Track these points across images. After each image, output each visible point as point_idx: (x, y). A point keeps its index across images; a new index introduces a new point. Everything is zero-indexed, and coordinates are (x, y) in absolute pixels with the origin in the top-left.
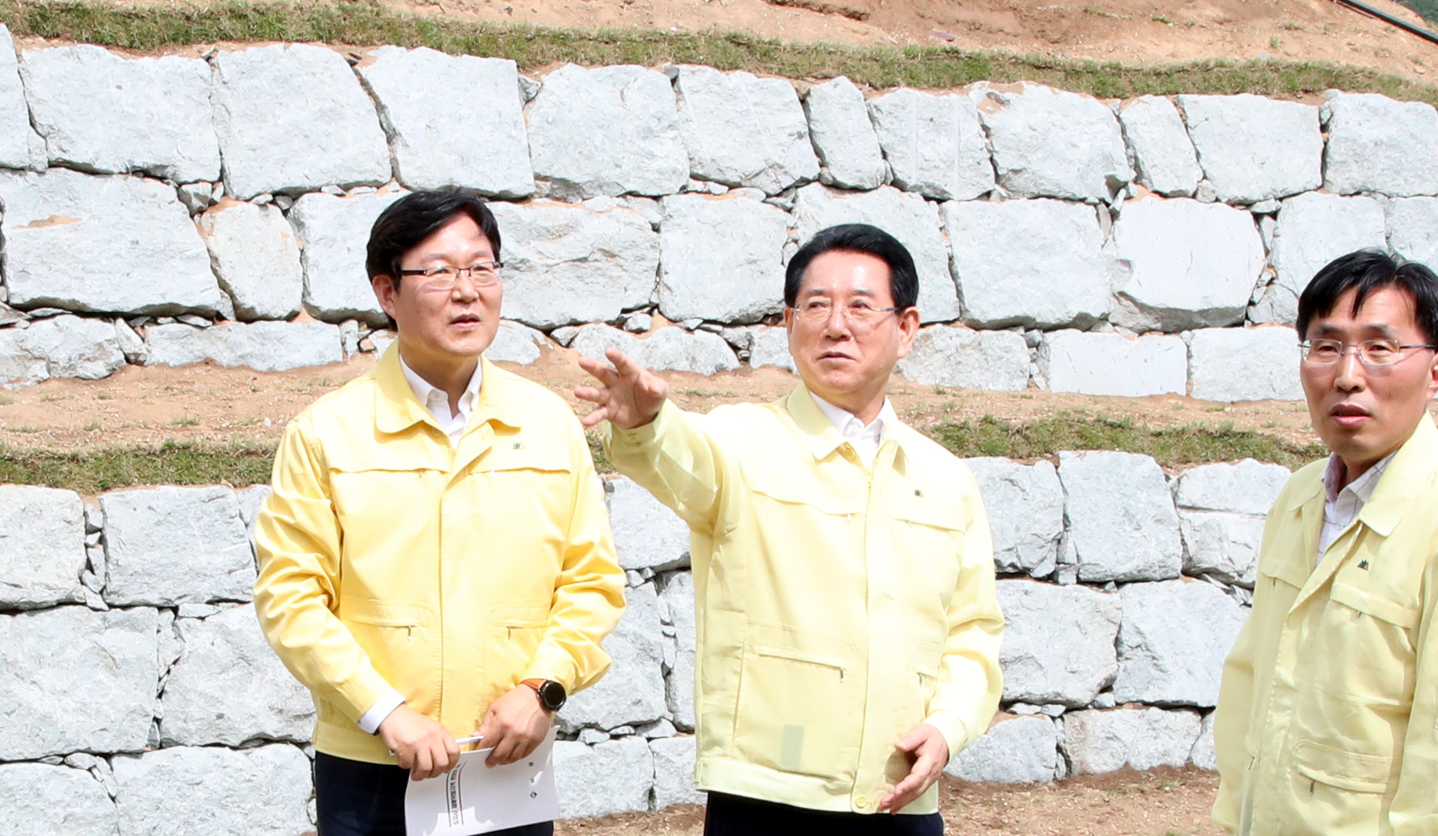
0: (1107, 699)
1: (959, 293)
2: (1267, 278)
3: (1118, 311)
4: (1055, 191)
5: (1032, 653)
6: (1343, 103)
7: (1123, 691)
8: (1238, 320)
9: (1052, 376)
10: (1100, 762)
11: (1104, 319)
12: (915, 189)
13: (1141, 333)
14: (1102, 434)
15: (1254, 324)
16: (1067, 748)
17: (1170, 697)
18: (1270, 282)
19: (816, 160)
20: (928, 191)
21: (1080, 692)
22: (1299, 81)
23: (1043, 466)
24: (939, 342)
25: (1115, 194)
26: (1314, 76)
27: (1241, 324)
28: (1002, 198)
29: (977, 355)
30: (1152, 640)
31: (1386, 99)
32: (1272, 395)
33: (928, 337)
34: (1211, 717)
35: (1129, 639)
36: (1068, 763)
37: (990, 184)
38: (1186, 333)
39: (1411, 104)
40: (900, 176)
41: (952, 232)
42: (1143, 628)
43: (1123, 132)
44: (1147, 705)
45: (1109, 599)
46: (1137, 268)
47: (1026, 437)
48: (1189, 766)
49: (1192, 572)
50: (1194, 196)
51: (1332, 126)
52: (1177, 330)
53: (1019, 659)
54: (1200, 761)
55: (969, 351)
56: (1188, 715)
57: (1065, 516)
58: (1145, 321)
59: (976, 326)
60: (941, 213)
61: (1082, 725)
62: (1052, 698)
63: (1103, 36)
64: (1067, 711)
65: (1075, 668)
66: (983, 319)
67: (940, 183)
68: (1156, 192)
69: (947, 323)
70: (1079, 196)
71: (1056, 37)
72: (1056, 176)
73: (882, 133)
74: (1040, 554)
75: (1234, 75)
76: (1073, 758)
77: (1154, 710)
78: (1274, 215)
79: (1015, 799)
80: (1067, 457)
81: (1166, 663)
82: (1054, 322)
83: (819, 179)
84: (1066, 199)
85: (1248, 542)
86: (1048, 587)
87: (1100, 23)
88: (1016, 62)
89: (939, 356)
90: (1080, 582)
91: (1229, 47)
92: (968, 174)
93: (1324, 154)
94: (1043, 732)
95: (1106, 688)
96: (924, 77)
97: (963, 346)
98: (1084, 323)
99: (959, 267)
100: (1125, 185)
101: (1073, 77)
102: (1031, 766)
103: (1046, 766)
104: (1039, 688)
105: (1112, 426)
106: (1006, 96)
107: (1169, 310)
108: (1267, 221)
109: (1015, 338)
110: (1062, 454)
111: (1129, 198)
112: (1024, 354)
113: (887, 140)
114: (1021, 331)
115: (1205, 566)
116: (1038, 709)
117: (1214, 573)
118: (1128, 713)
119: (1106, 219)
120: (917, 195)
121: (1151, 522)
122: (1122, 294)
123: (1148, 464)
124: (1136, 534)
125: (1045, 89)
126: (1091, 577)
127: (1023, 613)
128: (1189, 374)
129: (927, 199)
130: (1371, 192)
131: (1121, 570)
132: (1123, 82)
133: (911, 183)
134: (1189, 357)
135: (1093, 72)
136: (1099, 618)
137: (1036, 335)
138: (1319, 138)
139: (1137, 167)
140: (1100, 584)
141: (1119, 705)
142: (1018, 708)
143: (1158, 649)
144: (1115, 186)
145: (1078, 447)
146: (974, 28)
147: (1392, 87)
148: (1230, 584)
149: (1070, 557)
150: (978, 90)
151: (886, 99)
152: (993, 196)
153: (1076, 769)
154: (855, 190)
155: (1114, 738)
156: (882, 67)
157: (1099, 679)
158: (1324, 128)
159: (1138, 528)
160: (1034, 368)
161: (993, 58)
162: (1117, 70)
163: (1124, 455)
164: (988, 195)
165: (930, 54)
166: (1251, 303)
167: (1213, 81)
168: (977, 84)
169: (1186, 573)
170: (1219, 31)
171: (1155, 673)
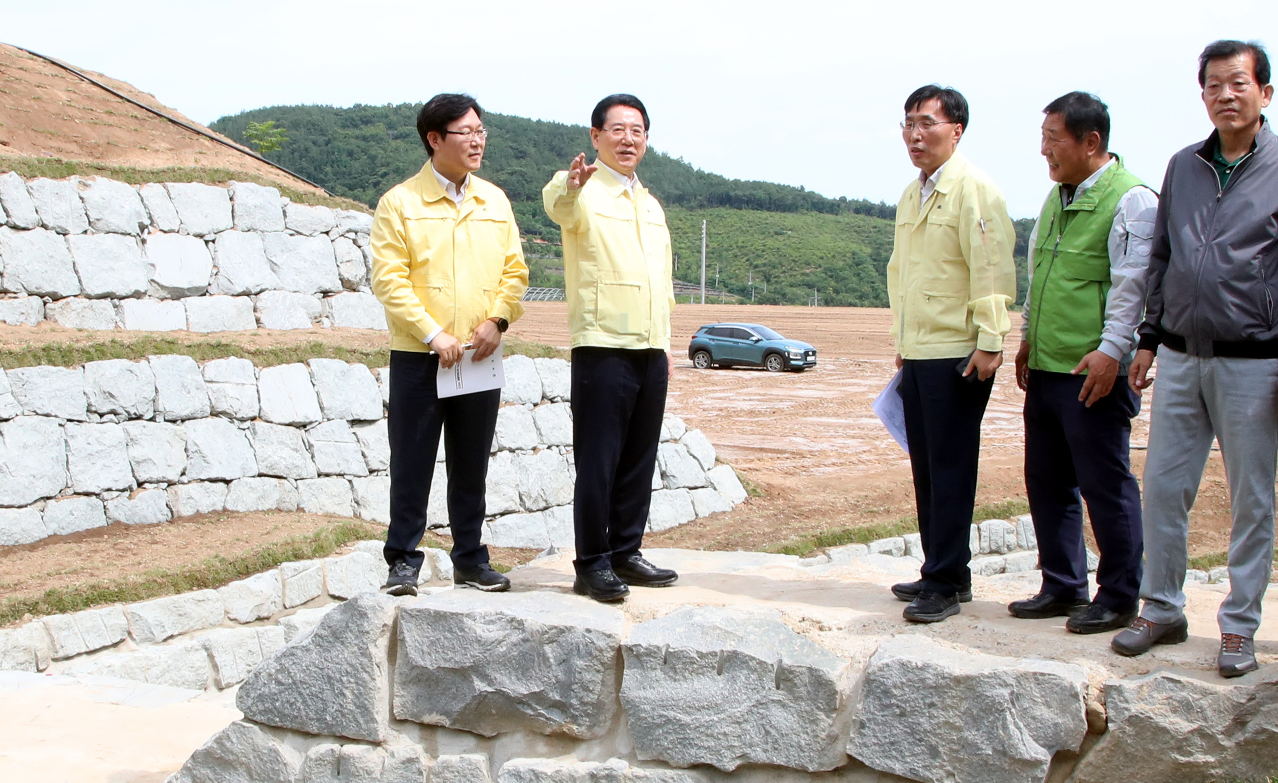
0: (185, 479)
1: (80, 281)
2: (215, 271)
3: (151, 289)
4: (117, 229)
5: (150, 457)
6: (238, 187)
7: (191, 474)
8: (203, 292)
9: (127, 322)
10: (186, 511)
11: (145, 293)
12: (53, 228)
13: (162, 300)
14: (165, 346)
15: (211, 295)
16: (170, 504)
17: (213, 475)
18: (216, 274)
19: (4, 214)
20: (58, 230)
21: (174, 476)
22: (215, 177)
23: (143, 362)
24: (72, 305)
25: (142, 231)
26: (222, 175)
27: (205, 295)
28: (93, 233)
29: (91, 312)
30: (202, 448)
31: (257, 186)
32: (225, 329)
33: (68, 303)
34: (232, 485)
35: (191, 448)
36: (172, 512)
37: (87, 227)
38: (182, 299)
39: (267, 188)
40: (45, 222)
41: (73, 250)
42: (197, 442)
43: (142, 201)
44: (203, 480)
45: (179, 428)
46: (158, 267)
47: (132, 350)
48: (225, 510)
49: (215, 414)
50: (178, 232)
51: (235, 198)
52: (178, 298)
53: (145, 460)
54: (229, 507)
55: (87, 310)
56: (222, 484)
57: (156, 389)
58: (164, 294)
59: (89, 297)
60: (66, 240)
61: (176, 492)
62: (161, 479)
63: (120, 156)
64: (169, 486)
65: (170, 464)
66: (92, 294)
67: (64, 225)
68: (161, 230)
69: (75, 296)
70: (128, 232)
71: (98, 155)
72: (117, 222)
73: (35, 200)
74: (147, 407)
75: (186, 174)
76: (174, 509)
77: (206, 483)
78: (213, 241)
79: (156, 530)
80: (152, 357)
81: (209, 459)
82: (124, 295)
83: (6, 224)
84: (122, 234)
85: (238, 397)
86: (152, 423)
87: (116, 149)
88: (88, 166)
89: (73, 313)
90: (165, 420)
91: (177, 162)
92: (76, 221)
93: (233, 211)
94: (160, 497)
95: (183, 474)
96: (48, 173)
97: (85, 308)
98: (137, 295)
99: (78, 267)
100: (147, 227)
101: (116, 173)
102: (155, 515)
103: (163, 515)
104: (155, 475)
105: (169, 342)
106: (89, 182)
107: (174, 288)
108: (211, 244)
109: (107, 302)
110: (150, 357)
111: (149, 233)
112: (112, 311)
113: (38, 203)
114: (109, 299)
115: (219, 410)
116: (155, 485)
117: (224, 413)
118: (194, 485)
119: (140, 244)
120: (54, 232)
121: (194, 389)
122: (153, 280)
123: (189, 361)
124: (188, 395)
125: (105, 179)
126: (170, 418)
127: (143, 437)
128: (187, 319)
129: (58, 233)
130: (255, 230)
131: (184, 413)
132: (138, 177)
133: (51, 225)
134: (186, 311)
135: (124, 171)
136: (177, 438)
137: (116, 301)
138: (230, 204)
139: (150, 218)
140: (174, 421)
141: (189, 482)
142: (146, 485)
143: (205, 452)
144: (142, 227)
145: (156, 354)
146: (60, 150)
147: (256, 179)
148: (231, 418)
149: (161, 409)
150: (74, 179)
151: (36, 183)
152: (89, 232)
153: (176, 515)
154: (24, 229)
155: (191, 498)
156: (29, 167)
157: (180, 470)
158: (231, 199)
159: (189, 393)
160: (118, 319)
161: (78, 164)
162: (134, 171)
163: (178, 356)
164: (85, 232)
165: (48, 161)
166: (210, 285)
167: (178, 177)
168: (73, 177)
169: (212, 414)
170: (170, 154)
171: (204, 464)
